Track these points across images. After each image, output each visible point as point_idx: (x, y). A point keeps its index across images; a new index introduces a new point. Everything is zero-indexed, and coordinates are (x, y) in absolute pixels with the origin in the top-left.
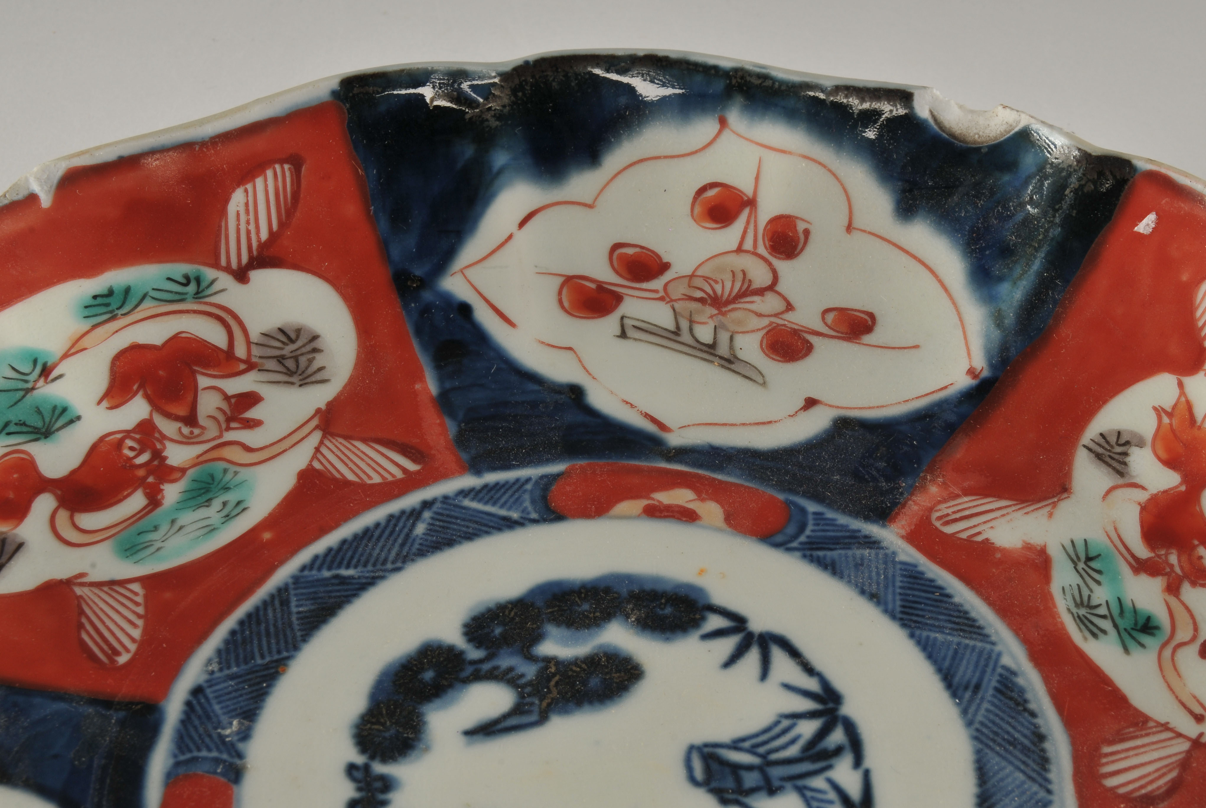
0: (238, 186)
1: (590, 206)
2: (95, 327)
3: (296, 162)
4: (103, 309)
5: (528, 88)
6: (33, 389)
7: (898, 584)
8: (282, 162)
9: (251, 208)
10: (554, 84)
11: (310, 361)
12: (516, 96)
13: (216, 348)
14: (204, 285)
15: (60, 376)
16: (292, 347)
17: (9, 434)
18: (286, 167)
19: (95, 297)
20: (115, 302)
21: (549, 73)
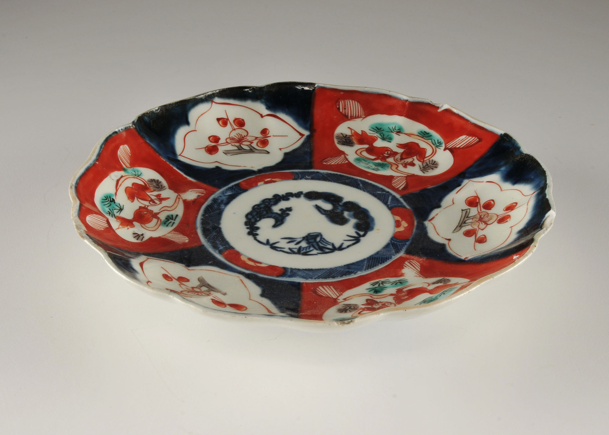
0: (466, 135)
1: (501, 190)
2: (417, 135)
3: (480, 140)
4: (423, 135)
5: (523, 160)
6: (393, 132)
7: (383, 257)
8: (478, 138)
9: (463, 140)
10: (528, 163)
11: (429, 169)
12: (520, 159)
13: (425, 155)
14: (440, 145)
15: (399, 135)
16: (431, 165)
17: (380, 134)
18: (478, 140)
19: (425, 132)
20: (427, 135)
21: (530, 161)
